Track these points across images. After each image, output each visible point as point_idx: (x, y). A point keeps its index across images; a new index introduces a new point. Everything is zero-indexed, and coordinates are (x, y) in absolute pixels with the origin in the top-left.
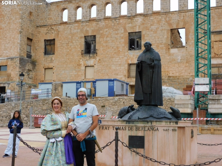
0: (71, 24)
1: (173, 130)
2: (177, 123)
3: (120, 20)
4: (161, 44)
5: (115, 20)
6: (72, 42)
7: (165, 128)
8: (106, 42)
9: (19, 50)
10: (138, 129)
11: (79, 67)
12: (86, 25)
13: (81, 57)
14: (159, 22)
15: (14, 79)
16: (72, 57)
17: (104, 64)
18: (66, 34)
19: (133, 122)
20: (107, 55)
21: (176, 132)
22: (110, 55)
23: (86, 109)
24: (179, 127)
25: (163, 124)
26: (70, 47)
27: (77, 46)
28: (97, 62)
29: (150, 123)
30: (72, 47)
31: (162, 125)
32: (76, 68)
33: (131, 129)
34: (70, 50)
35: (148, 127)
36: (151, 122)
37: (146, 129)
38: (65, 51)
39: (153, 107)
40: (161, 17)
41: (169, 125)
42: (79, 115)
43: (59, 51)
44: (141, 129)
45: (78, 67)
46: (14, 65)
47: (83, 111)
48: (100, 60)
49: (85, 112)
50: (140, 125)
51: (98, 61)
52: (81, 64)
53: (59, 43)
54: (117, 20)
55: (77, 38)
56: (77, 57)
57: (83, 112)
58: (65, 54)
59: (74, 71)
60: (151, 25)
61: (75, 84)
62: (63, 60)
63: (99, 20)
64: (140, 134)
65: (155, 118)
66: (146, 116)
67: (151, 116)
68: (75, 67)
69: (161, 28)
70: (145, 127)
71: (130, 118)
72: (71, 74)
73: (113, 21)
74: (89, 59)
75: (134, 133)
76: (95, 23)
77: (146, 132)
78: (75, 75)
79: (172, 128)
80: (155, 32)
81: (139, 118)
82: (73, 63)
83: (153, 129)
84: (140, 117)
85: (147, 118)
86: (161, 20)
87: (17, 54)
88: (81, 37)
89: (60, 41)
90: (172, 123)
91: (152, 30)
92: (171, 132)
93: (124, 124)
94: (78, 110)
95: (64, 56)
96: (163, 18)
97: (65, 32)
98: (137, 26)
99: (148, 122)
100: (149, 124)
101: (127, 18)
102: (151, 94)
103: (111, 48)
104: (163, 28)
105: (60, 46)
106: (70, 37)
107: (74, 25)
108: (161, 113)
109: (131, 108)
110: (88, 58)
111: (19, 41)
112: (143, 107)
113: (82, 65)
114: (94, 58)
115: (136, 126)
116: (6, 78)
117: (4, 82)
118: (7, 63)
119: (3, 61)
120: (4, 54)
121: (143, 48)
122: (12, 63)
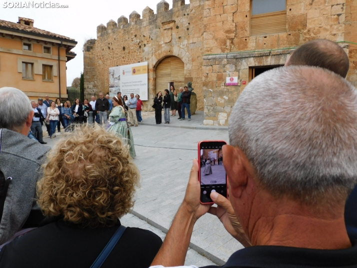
116: (283, 35)
117: (276, 50)
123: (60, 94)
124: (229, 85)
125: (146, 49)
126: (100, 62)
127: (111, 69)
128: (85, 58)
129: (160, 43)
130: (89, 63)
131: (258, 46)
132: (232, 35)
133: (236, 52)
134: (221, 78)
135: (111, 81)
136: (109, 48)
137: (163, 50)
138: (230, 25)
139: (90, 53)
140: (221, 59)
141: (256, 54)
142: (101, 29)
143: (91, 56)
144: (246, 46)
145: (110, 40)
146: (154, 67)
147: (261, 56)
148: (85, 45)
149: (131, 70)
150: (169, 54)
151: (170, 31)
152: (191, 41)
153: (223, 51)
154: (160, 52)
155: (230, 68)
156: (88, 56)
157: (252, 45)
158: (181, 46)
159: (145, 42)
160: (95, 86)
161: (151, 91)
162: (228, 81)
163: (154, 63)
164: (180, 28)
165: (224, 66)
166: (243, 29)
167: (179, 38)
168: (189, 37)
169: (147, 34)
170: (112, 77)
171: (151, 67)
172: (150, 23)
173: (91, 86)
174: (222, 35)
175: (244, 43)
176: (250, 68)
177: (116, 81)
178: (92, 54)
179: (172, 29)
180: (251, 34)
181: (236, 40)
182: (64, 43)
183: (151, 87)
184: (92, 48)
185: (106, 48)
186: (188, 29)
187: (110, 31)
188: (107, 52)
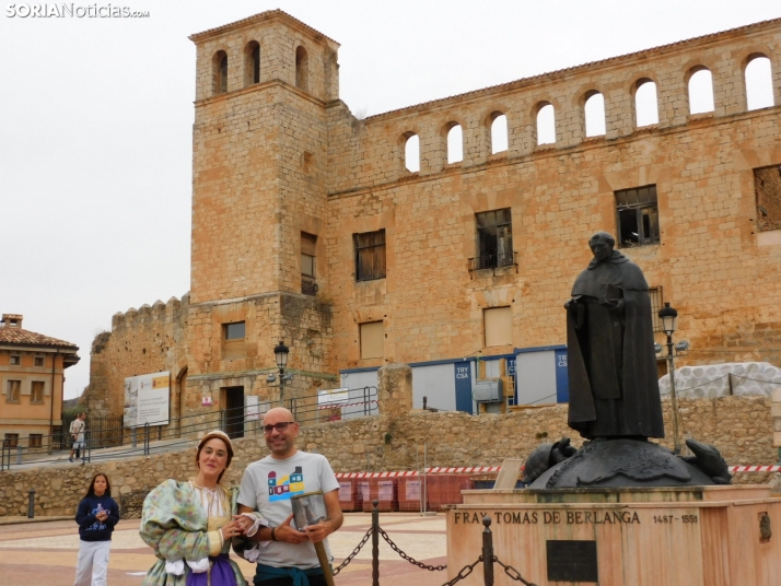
0: (431, 178)
1: (686, 519)
2: (699, 494)
3: (585, 153)
4: (724, 219)
5: (569, 154)
6: (437, 236)
7: (661, 513)
8: (545, 226)
10: (573, 517)
11: (464, 311)
12: (479, 179)
13: (469, 280)
14: (712, 149)
15: (268, 362)
16: (439, 283)
17: (540, 296)
18: (418, 210)
19: (560, 495)
20: (551, 269)
21: (698, 527)
22: (558, 269)
23: (299, 470)
24: (704, 509)
25: (656, 499)
26: (433, 251)
27: (452, 247)
28: (520, 292)
29: (613, 498)
30: (438, 250)
31: (650, 505)
32: (455, 314)
33: (552, 519)
35: (605, 511)
36: (618, 493)
37: (601, 517)
38: (417, 263)
39: (627, 445)
40: (716, 134)
41: (675, 503)
42: (276, 492)
43: (398, 267)
44: (583, 517)
45: (462, 314)
46: (265, 318)
47: (291, 477)
48: (527, 285)
49: (296, 481)
50: (582, 504)
51: (524, 290)
52: (470, 304)
53: (398, 242)
54: (575, 155)
55: (452, 221)
56: (455, 282)
57: (291, 481)
58: (419, 275)
59: (449, 327)
60: (688, 161)
61: (452, 367)
62: (413, 292)
63: (517, 158)
64: (582, 533)
65: (631, 478)
66: (604, 475)
67: (620, 474)
68: (452, 313)
69: (719, 168)
70: (595, 511)
71: (551, 483)
72: (440, 335)
73: (561, 158)
74: (493, 285)
75: (563, 532)
76: (505, 168)
77: (599, 527)
78: (452, 338)
79: (683, 513)
80: (703, 183)
81: (580, 483)
82: (445, 301)
83: (620, 516)
84: (584, 478)
85: (606, 480)
86: (717, 142)
87: (270, 283)
88: (465, 219)
89: (402, 236)
90: (683, 496)
91: (689, 178)
92: (679, 525)
93: (532, 503)
94: (272, 475)
95: (416, 281)
96: (724, 135)
97: (416, 205)
98: (640, 167)
99: (606, 494)
100: (612, 502)
101: (607, 144)
102: (619, 401)
103: (562, 244)
104: (729, 167)
105: (402, 249)
107: (441, 180)
108: (654, 464)
109: (564, 449)
110: (490, 281)
111: (276, 245)
112: (599, 445)
113: (474, 306)
114: (509, 279)
115: (566, 508)
116: (243, 360)
117: (239, 373)
118: (245, 315)
119: (233, 308)
120: (235, 288)
121: (663, 237)
122: (260, 314)
123: (51, 420)
124: (205, 405)
125: (169, 353)
126: (114, 369)
127: (128, 380)
128: (92, 363)
129: (184, 347)
130: (98, 371)
131: (227, 369)
132: (209, 358)
133: (211, 374)
134: (199, 399)
135: (127, 399)
136: (127, 349)
137: (187, 356)
138: (207, 349)
139: (100, 355)
140: (199, 380)
142: (119, 320)
143: (102, 360)
145: (128, 337)
146: (178, 378)
148: (94, 343)
149: (151, 382)
153: (202, 372)
154: (183, 358)
155: (205, 389)
156: (97, 360)
157: (222, 367)
159: (168, 345)
160: (105, 406)
161: (173, 412)
162: (204, 401)
163: (177, 373)
165: (201, 387)
166: (216, 353)
169: (170, 333)
170: (127, 391)
171: (174, 379)
172: (174, 320)
173: (99, 407)
174: (201, 357)
175: (217, 367)
176: (222, 389)
177: (133, 398)
178: (104, 356)
180: (223, 358)
181: (211, 363)
182: (62, 351)
183: (173, 406)
184: (103, 347)
185: (122, 348)
187: (128, 325)
188: (123, 355)
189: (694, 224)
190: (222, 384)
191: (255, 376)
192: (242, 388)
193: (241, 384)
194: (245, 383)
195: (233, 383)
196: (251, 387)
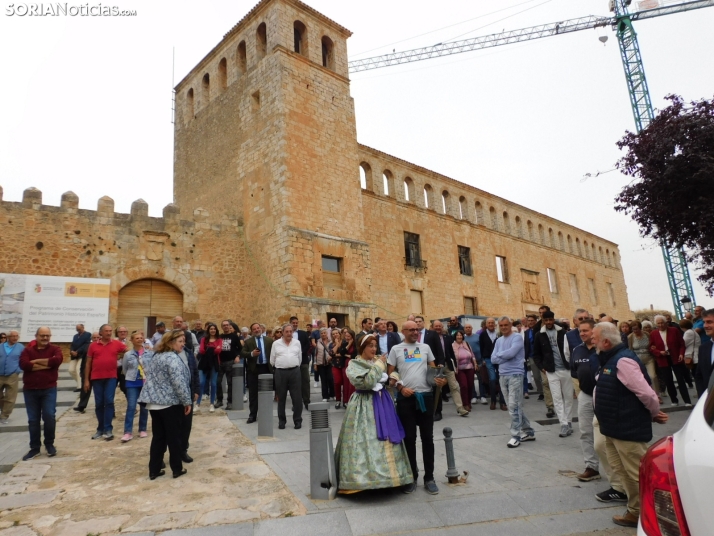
6: (385, 236)
8: (434, 252)
9: (362, 226)
11: (402, 288)
12: (405, 211)
13: (403, 270)
15: (364, 297)
16: (389, 267)
17: (435, 290)
27: (394, 246)
28: (426, 285)
30: (387, 245)
32: (398, 289)
34: (385, 252)
38: (375, 249)
45: (401, 290)
48: (429, 282)
51: (428, 284)
52: (404, 285)
55: (393, 230)
56: (396, 269)
58: (377, 257)
59: (395, 296)
68: (396, 288)
74: (415, 277)
78: (397, 304)
82: (392, 279)
87: (359, 234)
88: (399, 232)
106: (381, 224)
110: (413, 274)
111: (361, 206)
113: (407, 287)
114: (422, 276)
116: (344, 292)
117: (344, 302)
118: (344, 253)
119: (332, 244)
120: (330, 228)
121: (474, 275)
122: (356, 256)
125: (104, 259)
129: (138, 257)
131: (329, 296)
132: (311, 283)
133: (316, 298)
137: (143, 268)
138: (310, 274)
140: (307, 302)
141: (331, 302)
144: (321, 294)
147: (334, 305)
149: (66, 287)
150: (156, 276)
151: (160, 246)
152: (197, 267)
153: (306, 294)
154: (136, 269)
155: (314, 311)
157: (325, 294)
158: (180, 270)
159: (103, 249)
164: (177, 247)
165: (310, 309)
166: (319, 279)
167: (177, 259)
168: (193, 261)
169: (107, 236)
172: (117, 224)
174: (303, 280)
175: (320, 292)
177: (11, 302)
179: (163, 243)
180: (325, 285)
181: (315, 288)
186: (192, 252)
189: (483, 272)
190: (328, 309)
191: (358, 307)
192: (347, 315)
193: (346, 312)
194: (350, 312)
195: (339, 310)
196: (356, 316)
